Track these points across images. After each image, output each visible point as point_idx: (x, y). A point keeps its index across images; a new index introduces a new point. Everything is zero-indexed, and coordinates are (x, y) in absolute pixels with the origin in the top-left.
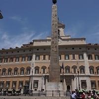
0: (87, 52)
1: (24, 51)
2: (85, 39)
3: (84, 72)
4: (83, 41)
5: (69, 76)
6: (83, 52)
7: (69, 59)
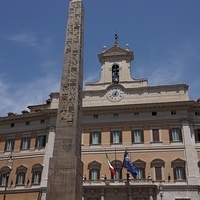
0: (191, 123)
1: (28, 123)
2: (185, 88)
3: (184, 178)
4: (182, 92)
5: (143, 187)
6: (182, 121)
7: (142, 140)
